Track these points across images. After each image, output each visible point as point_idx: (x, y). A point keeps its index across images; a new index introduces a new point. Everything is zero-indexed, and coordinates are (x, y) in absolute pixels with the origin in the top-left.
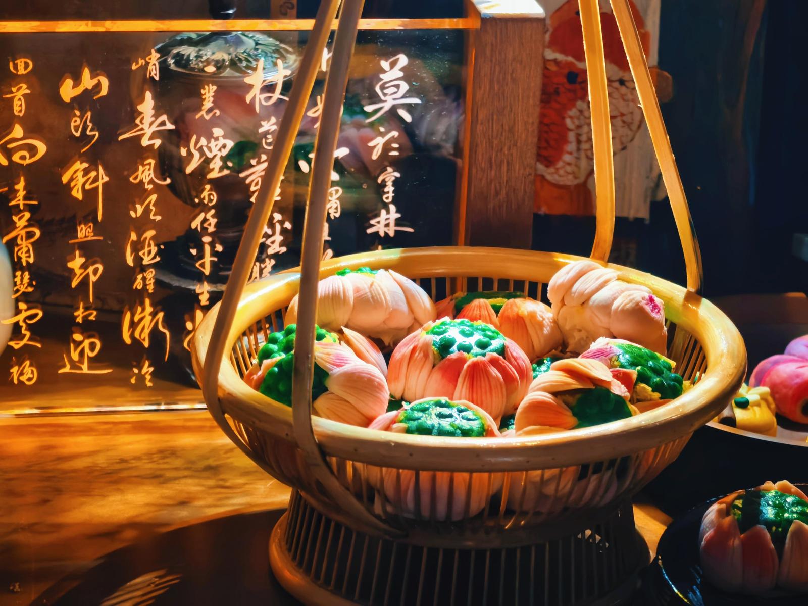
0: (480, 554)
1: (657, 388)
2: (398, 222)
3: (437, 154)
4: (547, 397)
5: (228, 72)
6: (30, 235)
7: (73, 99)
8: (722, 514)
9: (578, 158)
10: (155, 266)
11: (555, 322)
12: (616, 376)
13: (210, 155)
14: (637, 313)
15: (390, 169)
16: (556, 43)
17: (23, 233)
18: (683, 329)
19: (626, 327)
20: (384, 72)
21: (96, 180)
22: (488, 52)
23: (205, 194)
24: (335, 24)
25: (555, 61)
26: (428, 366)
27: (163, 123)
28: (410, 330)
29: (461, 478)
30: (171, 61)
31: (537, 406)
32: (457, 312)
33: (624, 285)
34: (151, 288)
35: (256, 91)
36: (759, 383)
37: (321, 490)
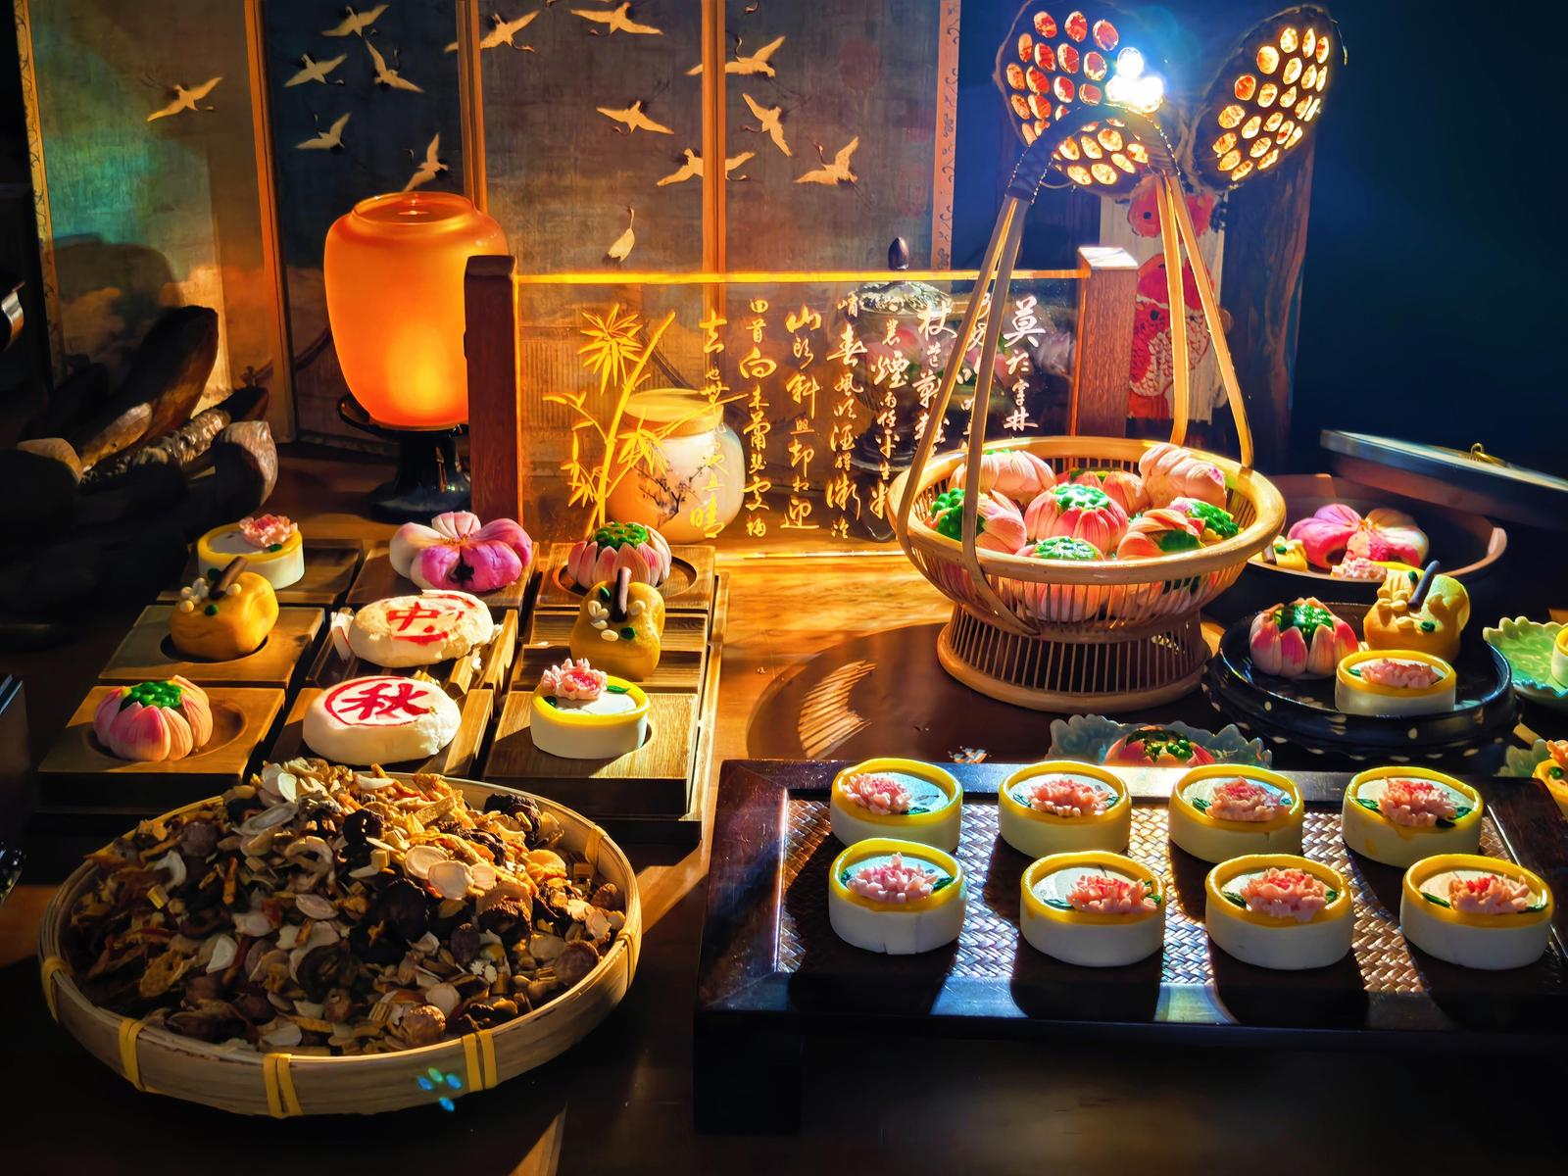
0: (1092, 647)
1: (1220, 532)
2: (1027, 420)
3: (1052, 372)
4: (1142, 536)
5: (903, 311)
6: (763, 428)
7: (795, 330)
8: (1266, 620)
9: (1158, 376)
10: (852, 451)
11: (1144, 489)
12: (1191, 522)
13: (892, 371)
14: (1206, 481)
15: (1021, 381)
16: (1143, 288)
17: (758, 427)
18: (1238, 493)
19: (1199, 489)
20: (1019, 309)
21: (811, 388)
22: (1096, 294)
23: (888, 399)
24: (994, 275)
25: (1142, 302)
26: (1054, 516)
27: (859, 348)
28: (1038, 493)
29: (1080, 589)
30: (862, 304)
31: (1134, 542)
32: (1073, 480)
33: (1196, 461)
34: (848, 468)
35: (926, 324)
36: (1294, 537)
37: (981, 602)
